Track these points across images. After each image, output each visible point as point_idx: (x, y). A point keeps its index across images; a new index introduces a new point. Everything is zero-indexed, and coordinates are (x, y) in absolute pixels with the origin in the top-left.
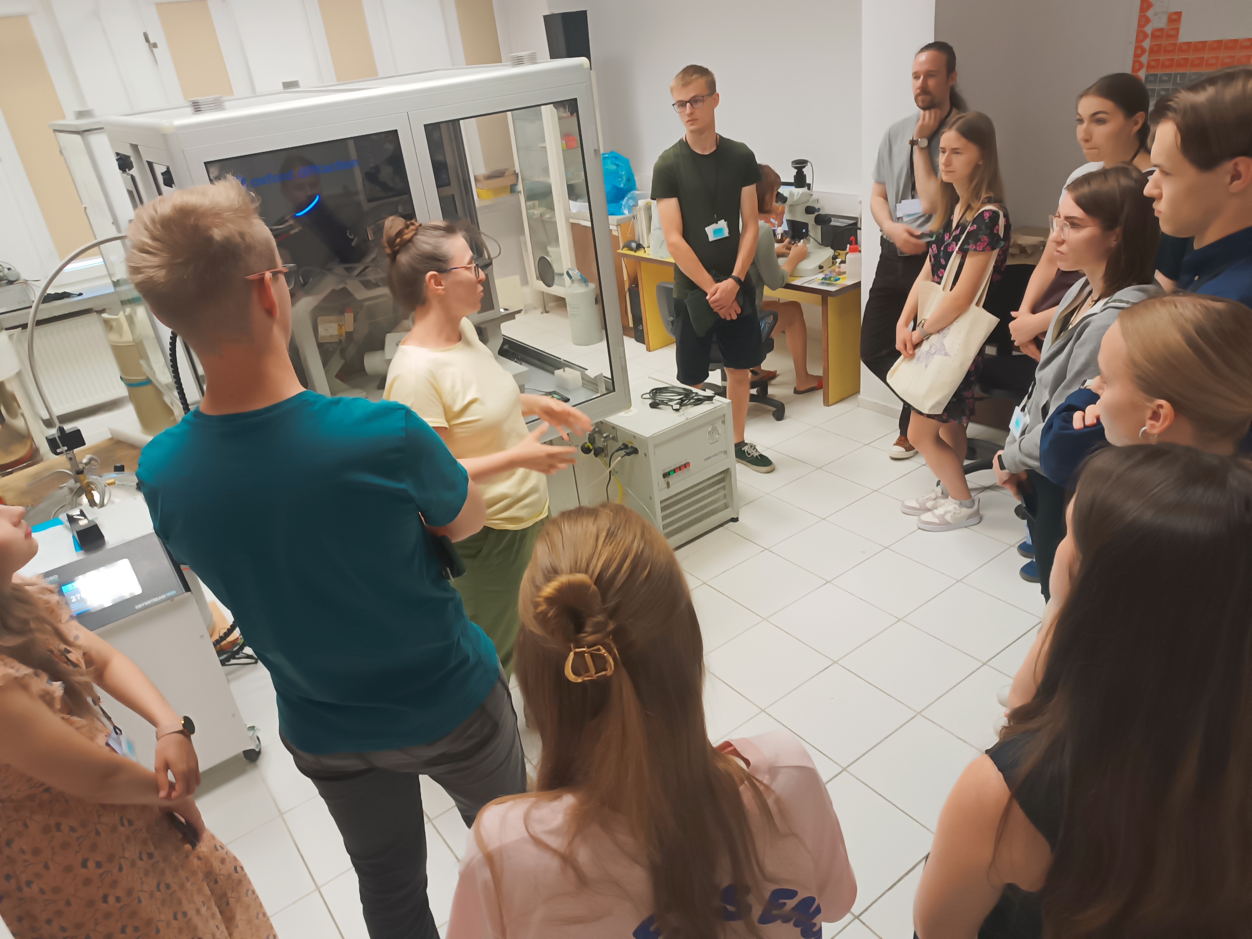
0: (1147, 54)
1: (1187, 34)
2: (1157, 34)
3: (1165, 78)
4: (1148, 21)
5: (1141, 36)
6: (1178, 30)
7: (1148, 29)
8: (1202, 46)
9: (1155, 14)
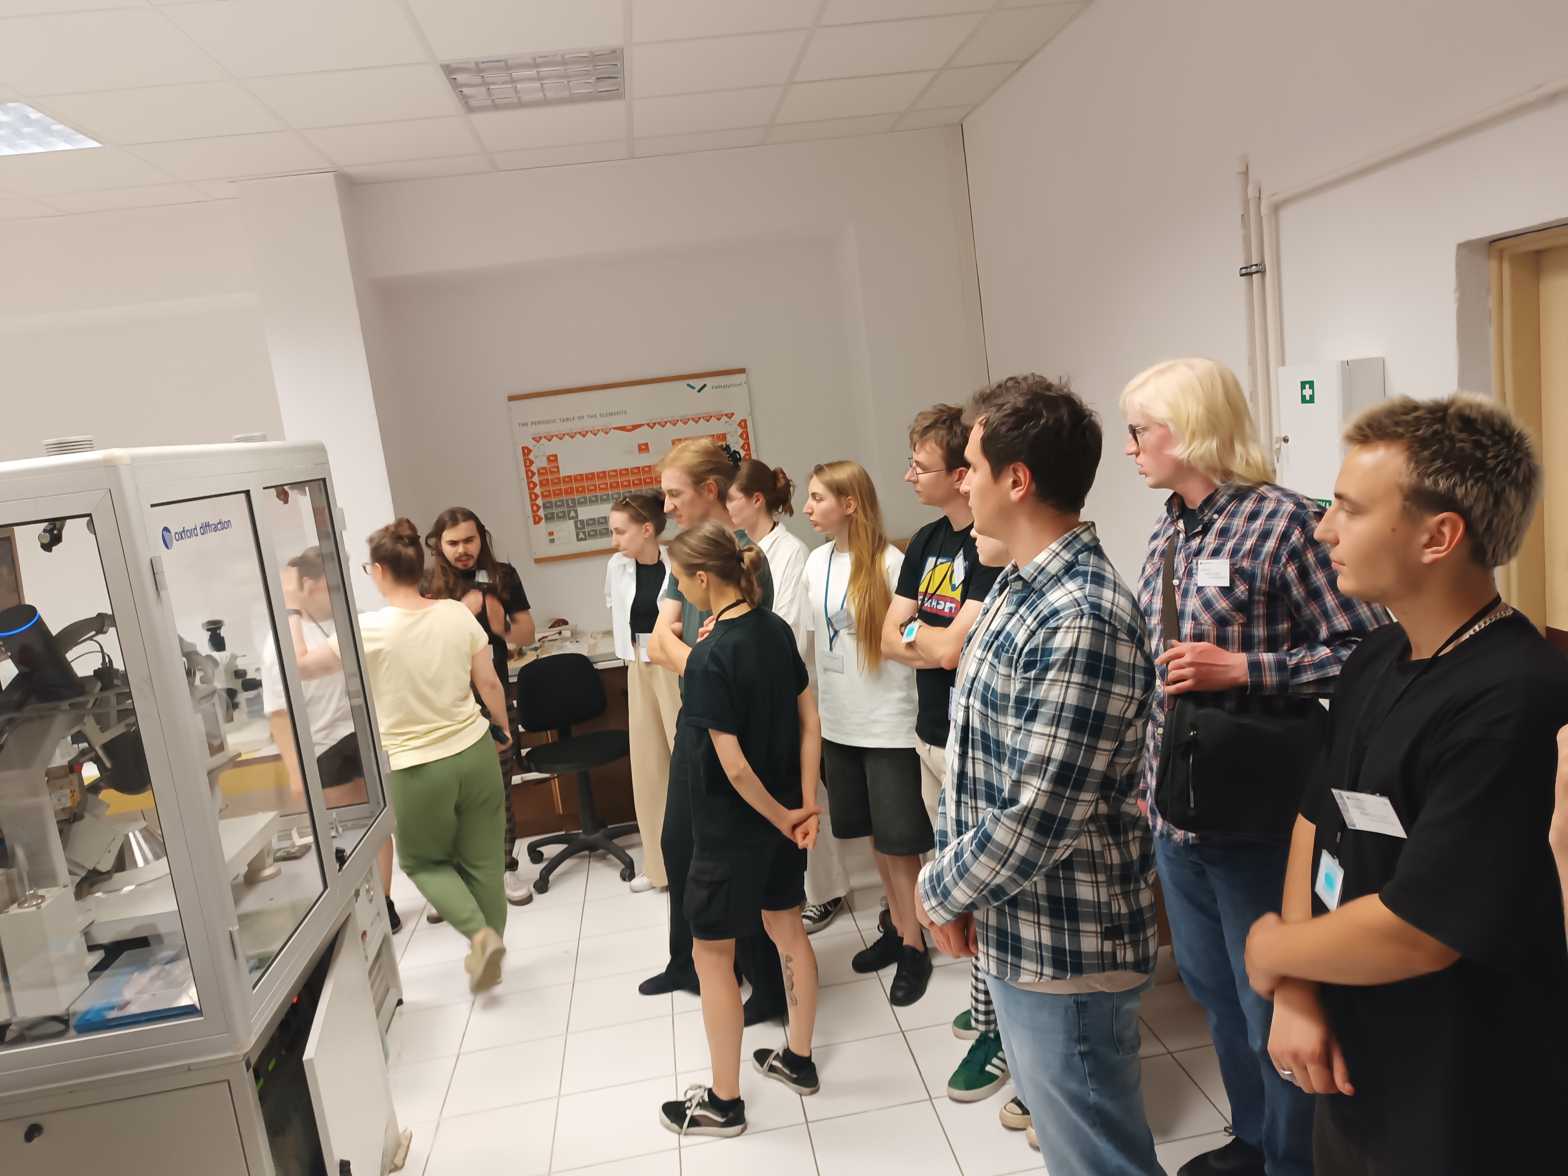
0: (538, 486)
1: (566, 470)
2: (542, 472)
3: (558, 503)
4: (532, 462)
5: (530, 474)
6: (558, 467)
7: (534, 468)
8: (579, 478)
9: (536, 457)
